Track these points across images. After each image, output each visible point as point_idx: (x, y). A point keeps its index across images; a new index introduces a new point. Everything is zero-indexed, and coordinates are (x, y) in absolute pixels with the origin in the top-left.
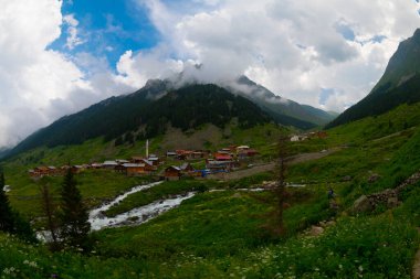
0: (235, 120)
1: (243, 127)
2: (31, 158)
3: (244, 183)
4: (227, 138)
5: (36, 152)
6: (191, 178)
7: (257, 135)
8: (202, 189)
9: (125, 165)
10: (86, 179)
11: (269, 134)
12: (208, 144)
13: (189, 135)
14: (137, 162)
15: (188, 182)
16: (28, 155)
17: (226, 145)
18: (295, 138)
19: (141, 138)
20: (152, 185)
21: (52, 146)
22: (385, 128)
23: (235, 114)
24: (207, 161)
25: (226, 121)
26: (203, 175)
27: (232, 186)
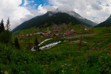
0: (71, 22)
1: (73, 25)
2: (16, 33)
3: (73, 40)
4: (69, 27)
5: (17, 32)
6: (60, 37)
7: (76, 27)
8: (62, 40)
9: (43, 34)
10: (33, 38)
11: (79, 27)
12: (64, 28)
13: (59, 26)
14: (46, 33)
15: (59, 38)
16: (15, 33)
17: (68, 29)
18: (86, 29)
19: (46, 26)
20: (50, 39)
21: (22, 29)
22: (109, 31)
23: (71, 21)
24: (64, 33)
25: (68, 23)
26: (63, 37)
27: (70, 40)
